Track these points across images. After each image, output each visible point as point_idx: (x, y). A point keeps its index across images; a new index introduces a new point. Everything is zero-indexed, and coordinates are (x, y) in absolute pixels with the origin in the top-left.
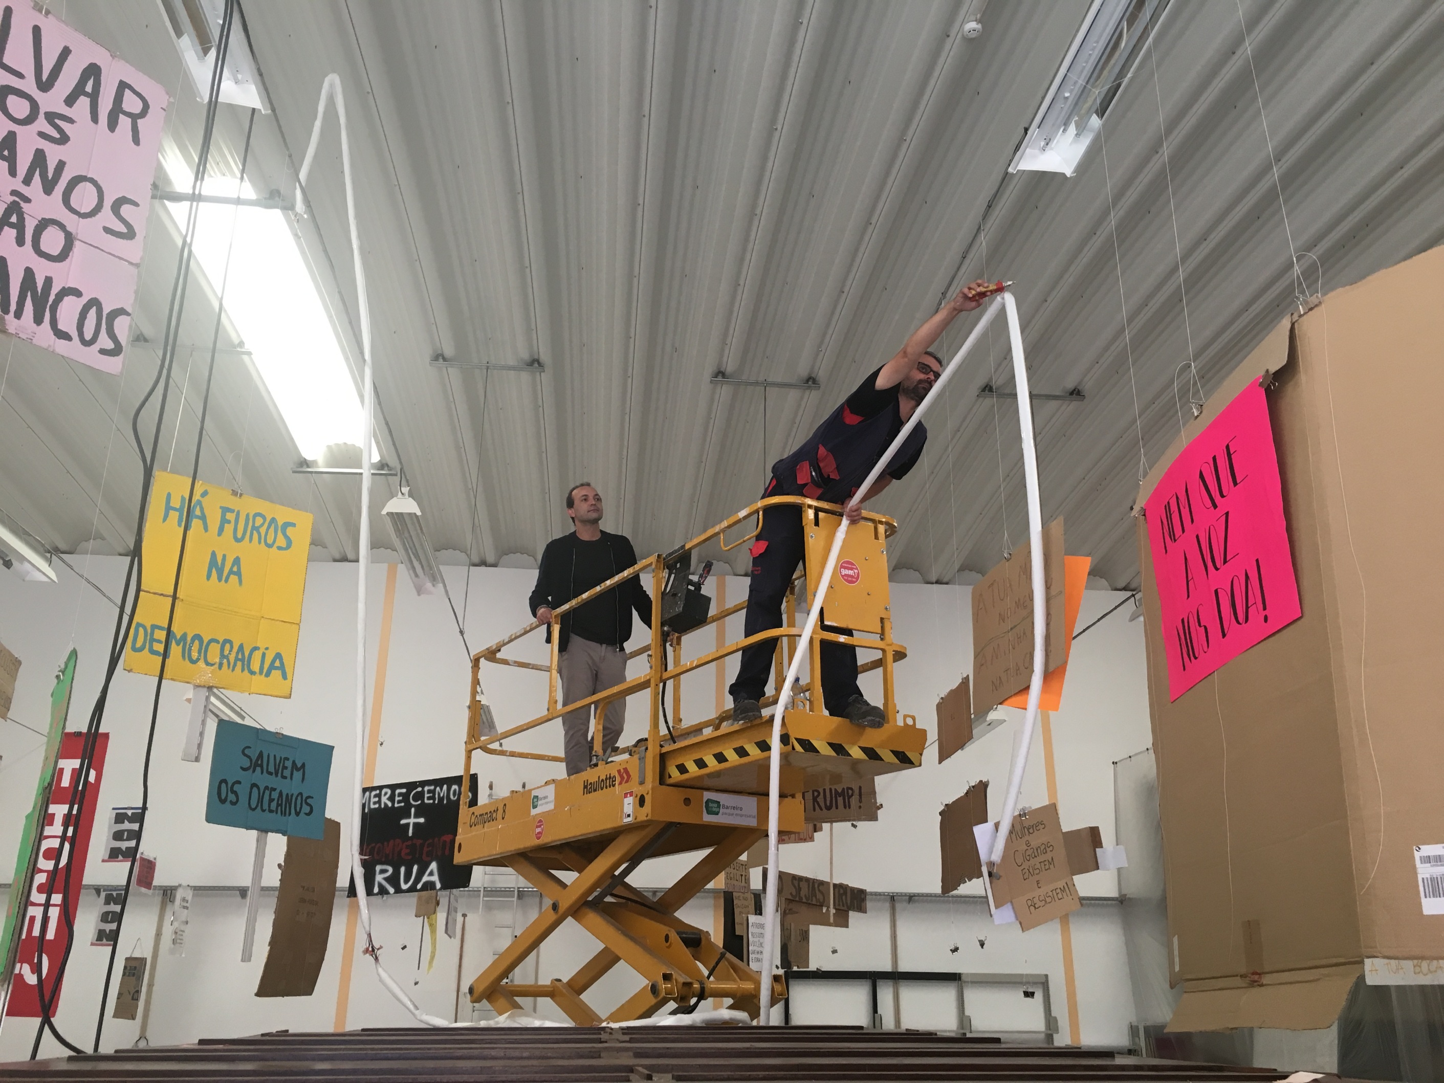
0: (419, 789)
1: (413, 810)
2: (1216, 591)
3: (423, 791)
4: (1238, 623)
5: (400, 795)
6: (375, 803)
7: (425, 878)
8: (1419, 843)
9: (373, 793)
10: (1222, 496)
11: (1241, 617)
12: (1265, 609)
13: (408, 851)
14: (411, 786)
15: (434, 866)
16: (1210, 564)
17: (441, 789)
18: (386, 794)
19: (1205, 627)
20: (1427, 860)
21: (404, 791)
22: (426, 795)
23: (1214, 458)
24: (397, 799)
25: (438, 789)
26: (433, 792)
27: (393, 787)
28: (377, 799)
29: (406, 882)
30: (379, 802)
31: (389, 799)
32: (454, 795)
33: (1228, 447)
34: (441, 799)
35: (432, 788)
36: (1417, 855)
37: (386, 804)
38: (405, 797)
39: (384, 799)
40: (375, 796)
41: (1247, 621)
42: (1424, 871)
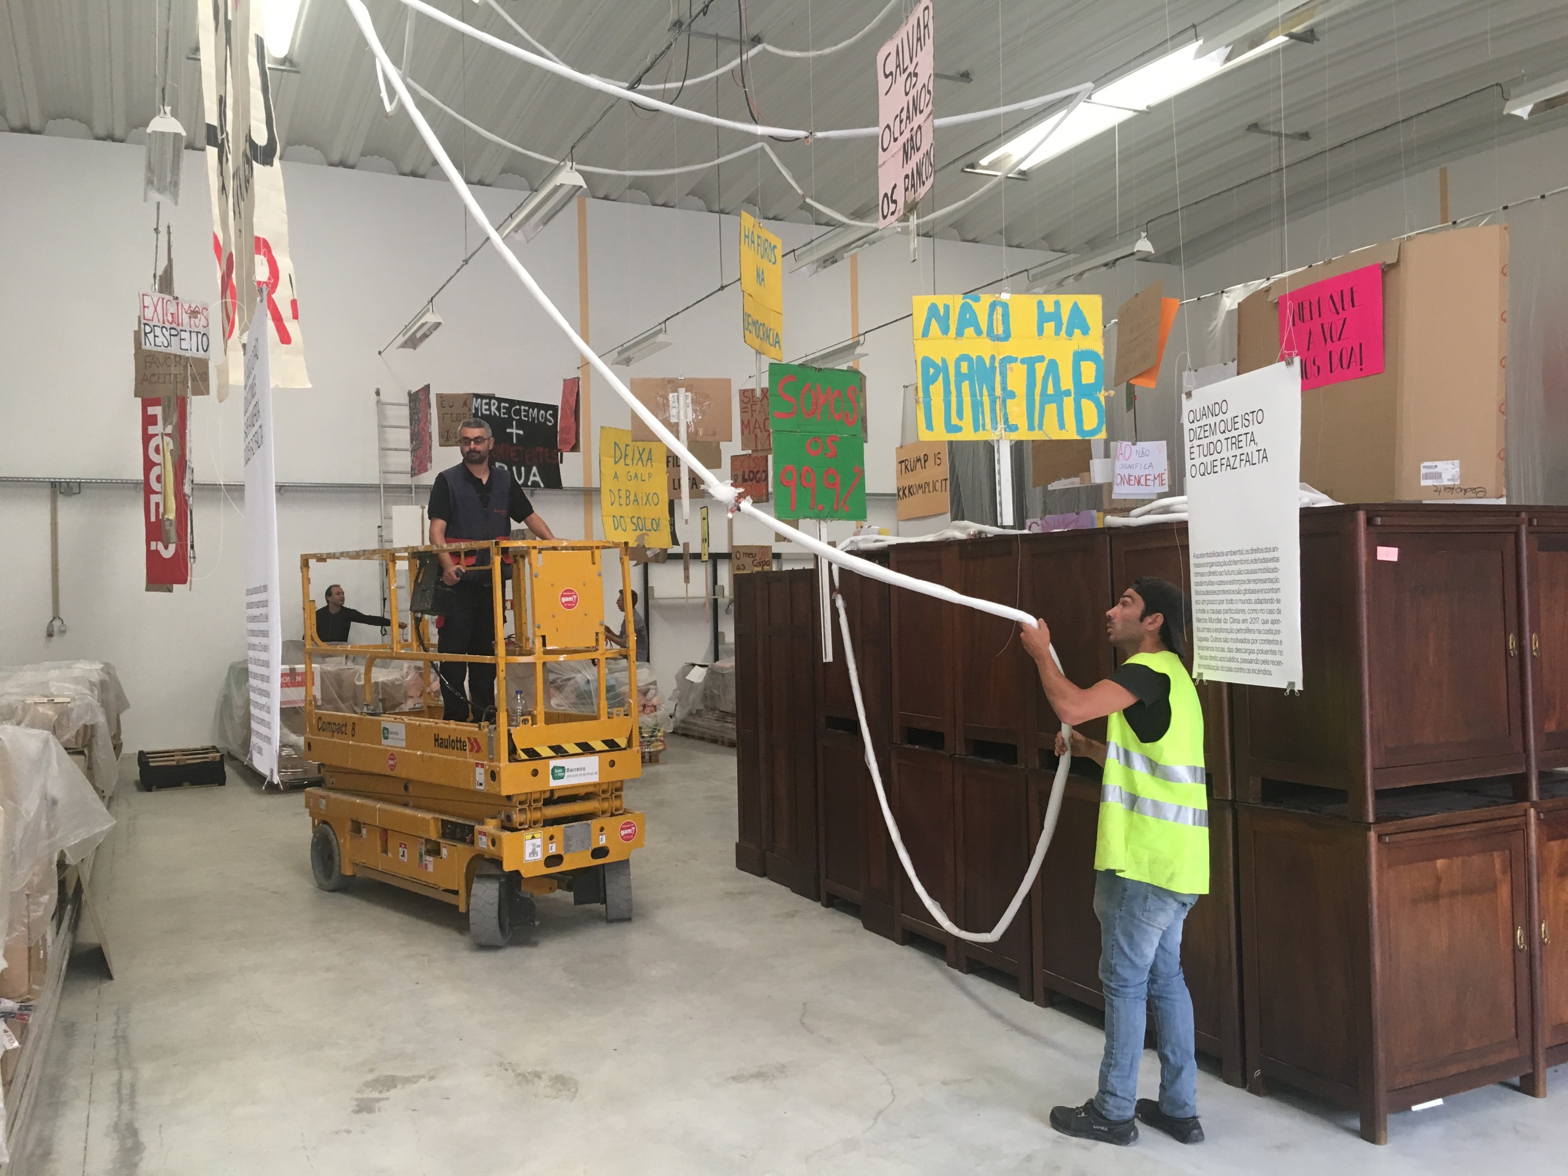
0: (518, 407)
1: (514, 422)
2: (1330, 352)
3: (520, 409)
4: (1342, 367)
5: (504, 408)
6: (486, 410)
7: (532, 478)
8: (1423, 462)
9: (484, 401)
10: (1343, 309)
11: (1345, 366)
12: (1361, 364)
13: (515, 454)
14: (512, 402)
15: (534, 469)
16: (1329, 340)
17: (533, 410)
18: (494, 404)
19: (1318, 367)
20: (1425, 467)
21: (507, 405)
22: (523, 413)
23: (1342, 291)
24: (502, 410)
25: (531, 410)
26: (527, 411)
27: (500, 400)
28: (487, 407)
29: (520, 479)
30: (490, 410)
31: (497, 409)
32: (542, 418)
33: (1352, 289)
34: (533, 419)
35: (527, 408)
36: (1422, 465)
37: (495, 413)
38: (508, 410)
39: (493, 408)
40: (486, 404)
41: (1348, 367)
42: (1423, 471)
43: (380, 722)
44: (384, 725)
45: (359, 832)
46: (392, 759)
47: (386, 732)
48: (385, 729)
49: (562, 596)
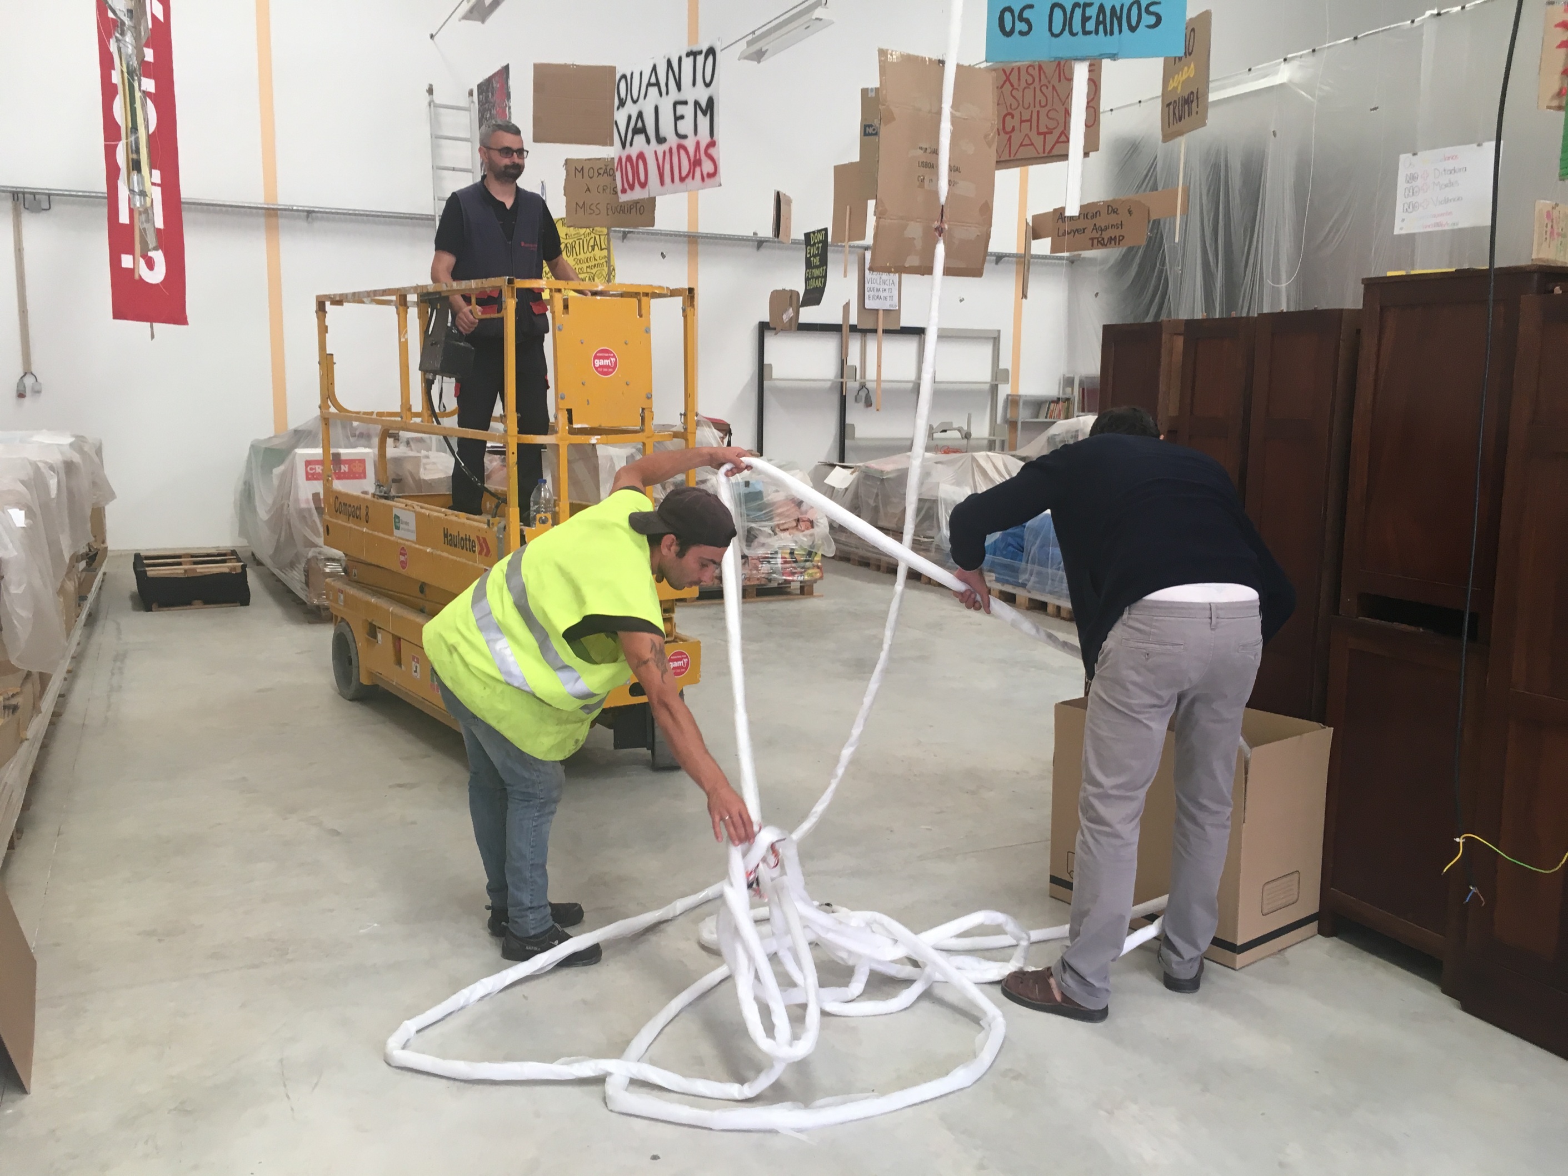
43: (391, 507)
44: (395, 511)
45: (375, 637)
46: (404, 555)
47: (397, 520)
48: (397, 517)
49: (596, 357)
